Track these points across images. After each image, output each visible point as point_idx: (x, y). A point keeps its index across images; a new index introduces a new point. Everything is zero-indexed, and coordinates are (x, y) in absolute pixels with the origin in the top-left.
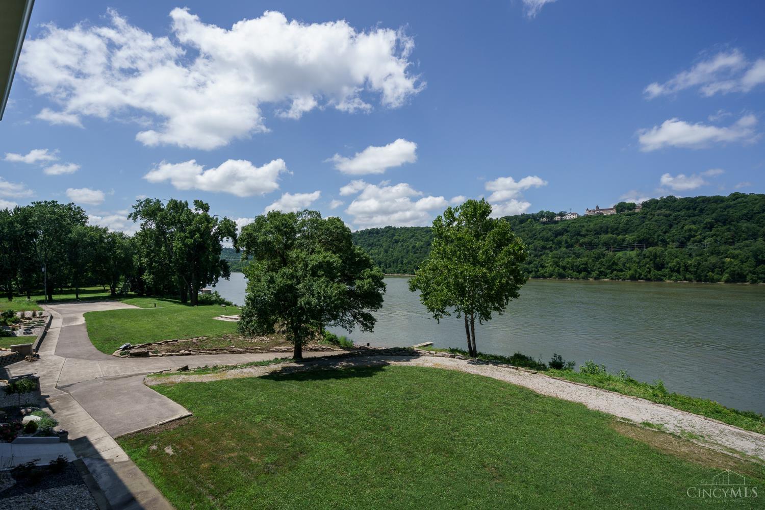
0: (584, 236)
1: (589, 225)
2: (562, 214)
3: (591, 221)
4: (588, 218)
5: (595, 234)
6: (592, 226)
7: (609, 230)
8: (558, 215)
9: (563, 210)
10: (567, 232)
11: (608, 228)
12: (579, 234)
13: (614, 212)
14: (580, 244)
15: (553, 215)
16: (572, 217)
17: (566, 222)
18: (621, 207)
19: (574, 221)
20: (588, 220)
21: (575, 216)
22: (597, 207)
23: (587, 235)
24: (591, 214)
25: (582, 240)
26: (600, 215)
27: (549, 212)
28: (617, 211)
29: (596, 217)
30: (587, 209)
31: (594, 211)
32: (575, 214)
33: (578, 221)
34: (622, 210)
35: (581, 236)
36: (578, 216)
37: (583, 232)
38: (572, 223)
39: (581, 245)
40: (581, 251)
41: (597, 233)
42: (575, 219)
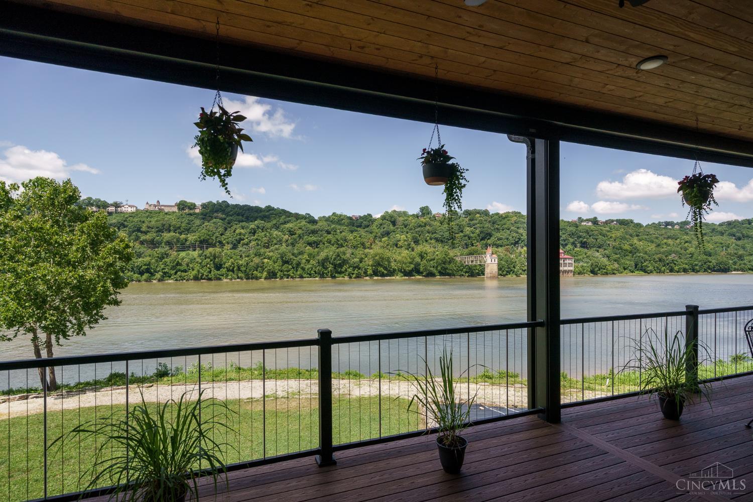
0: (146, 233)
1: (150, 222)
2: (117, 205)
3: (152, 217)
4: (148, 213)
5: (157, 232)
6: (153, 223)
7: (172, 228)
8: (112, 205)
9: (118, 200)
10: (125, 226)
11: (170, 226)
12: (139, 230)
13: (175, 209)
14: (141, 241)
15: (105, 205)
16: (130, 210)
17: (122, 215)
18: (182, 206)
19: (132, 215)
20: (149, 216)
21: (134, 210)
22: (158, 202)
23: (148, 232)
24: (152, 208)
25: (143, 237)
26: (161, 211)
27: (100, 200)
28: (179, 209)
29: (156, 212)
30: (147, 203)
31: (155, 206)
32: (134, 206)
33: (137, 215)
34: (183, 209)
35: (142, 232)
36: (137, 210)
37: (144, 229)
38: (130, 216)
39: (142, 243)
40: (142, 250)
41: (160, 231)
42: (133, 213)
